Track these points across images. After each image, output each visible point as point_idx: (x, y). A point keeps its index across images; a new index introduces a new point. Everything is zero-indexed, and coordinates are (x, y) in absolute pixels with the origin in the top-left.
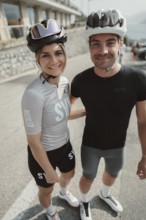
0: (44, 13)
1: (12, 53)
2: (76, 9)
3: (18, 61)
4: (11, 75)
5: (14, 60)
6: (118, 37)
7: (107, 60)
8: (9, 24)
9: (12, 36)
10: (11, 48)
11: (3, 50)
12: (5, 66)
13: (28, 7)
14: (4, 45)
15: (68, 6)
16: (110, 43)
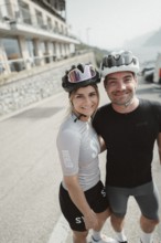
0: (43, 45)
1: (14, 87)
2: (75, 38)
3: (21, 94)
4: (14, 110)
5: (16, 94)
6: (133, 73)
7: (126, 95)
8: (9, 59)
9: (12, 70)
10: (12, 82)
11: (5, 85)
12: (8, 101)
13: (27, 40)
14: (5, 79)
15: (67, 35)
16: (126, 80)
